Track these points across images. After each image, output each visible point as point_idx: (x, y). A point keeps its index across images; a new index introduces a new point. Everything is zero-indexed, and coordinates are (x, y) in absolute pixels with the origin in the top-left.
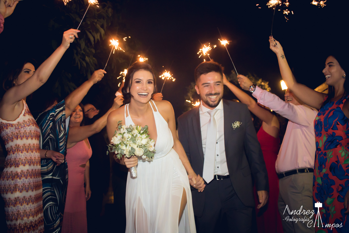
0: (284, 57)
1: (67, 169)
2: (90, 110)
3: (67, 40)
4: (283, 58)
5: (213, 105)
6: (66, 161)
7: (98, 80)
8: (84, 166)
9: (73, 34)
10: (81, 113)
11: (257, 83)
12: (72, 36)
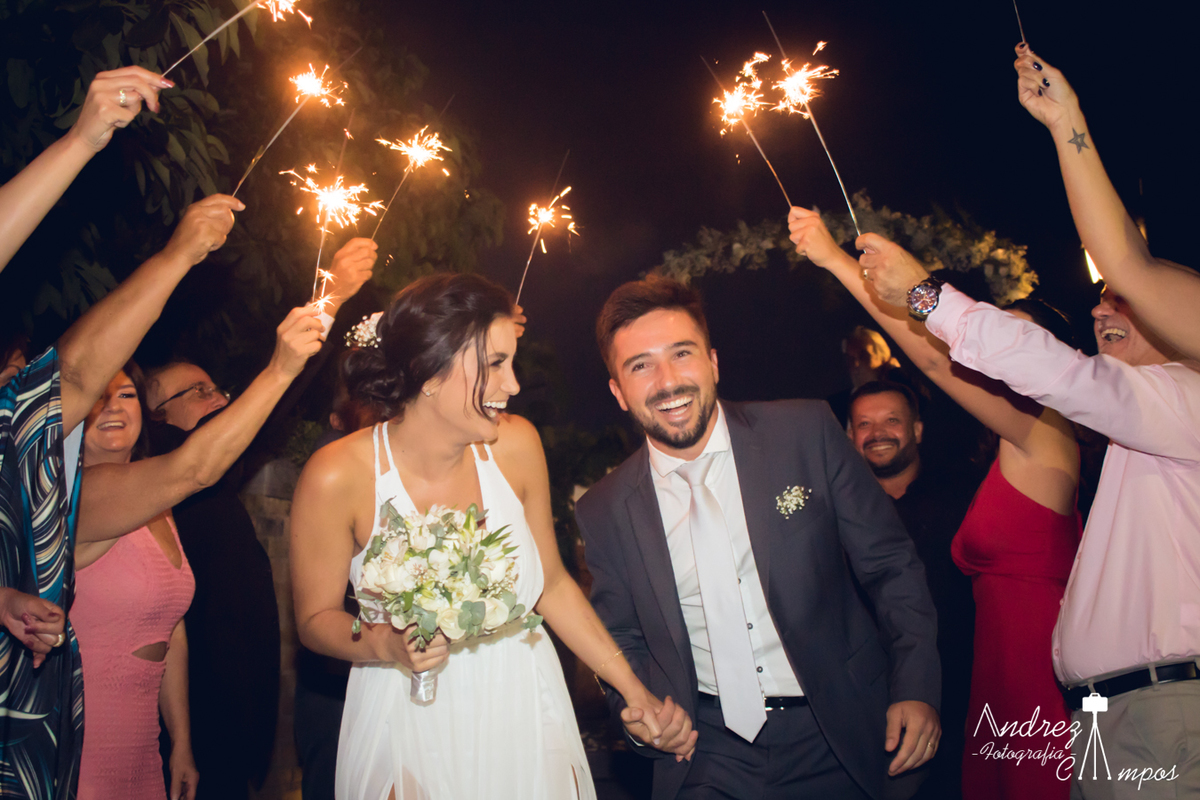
0: (1088, 140)
1: (77, 672)
2: (186, 396)
3: (103, 109)
4: (1080, 146)
5: (681, 437)
6: (73, 633)
7: (209, 244)
8: (159, 652)
9: (134, 91)
10: (132, 407)
11: (974, 249)
12: (133, 99)
